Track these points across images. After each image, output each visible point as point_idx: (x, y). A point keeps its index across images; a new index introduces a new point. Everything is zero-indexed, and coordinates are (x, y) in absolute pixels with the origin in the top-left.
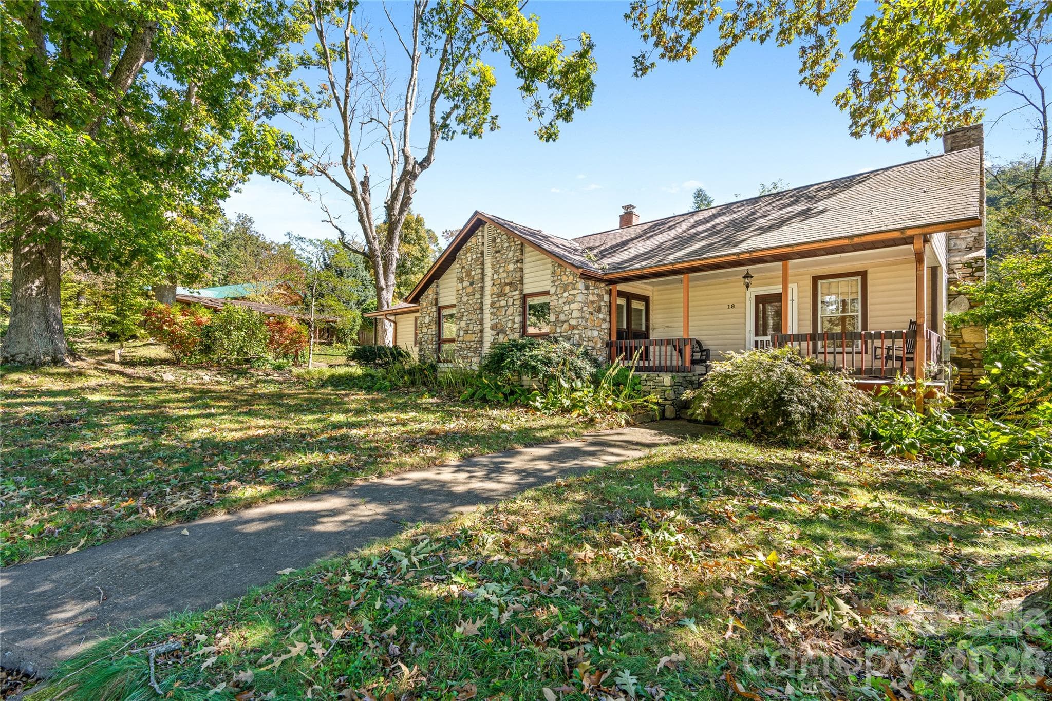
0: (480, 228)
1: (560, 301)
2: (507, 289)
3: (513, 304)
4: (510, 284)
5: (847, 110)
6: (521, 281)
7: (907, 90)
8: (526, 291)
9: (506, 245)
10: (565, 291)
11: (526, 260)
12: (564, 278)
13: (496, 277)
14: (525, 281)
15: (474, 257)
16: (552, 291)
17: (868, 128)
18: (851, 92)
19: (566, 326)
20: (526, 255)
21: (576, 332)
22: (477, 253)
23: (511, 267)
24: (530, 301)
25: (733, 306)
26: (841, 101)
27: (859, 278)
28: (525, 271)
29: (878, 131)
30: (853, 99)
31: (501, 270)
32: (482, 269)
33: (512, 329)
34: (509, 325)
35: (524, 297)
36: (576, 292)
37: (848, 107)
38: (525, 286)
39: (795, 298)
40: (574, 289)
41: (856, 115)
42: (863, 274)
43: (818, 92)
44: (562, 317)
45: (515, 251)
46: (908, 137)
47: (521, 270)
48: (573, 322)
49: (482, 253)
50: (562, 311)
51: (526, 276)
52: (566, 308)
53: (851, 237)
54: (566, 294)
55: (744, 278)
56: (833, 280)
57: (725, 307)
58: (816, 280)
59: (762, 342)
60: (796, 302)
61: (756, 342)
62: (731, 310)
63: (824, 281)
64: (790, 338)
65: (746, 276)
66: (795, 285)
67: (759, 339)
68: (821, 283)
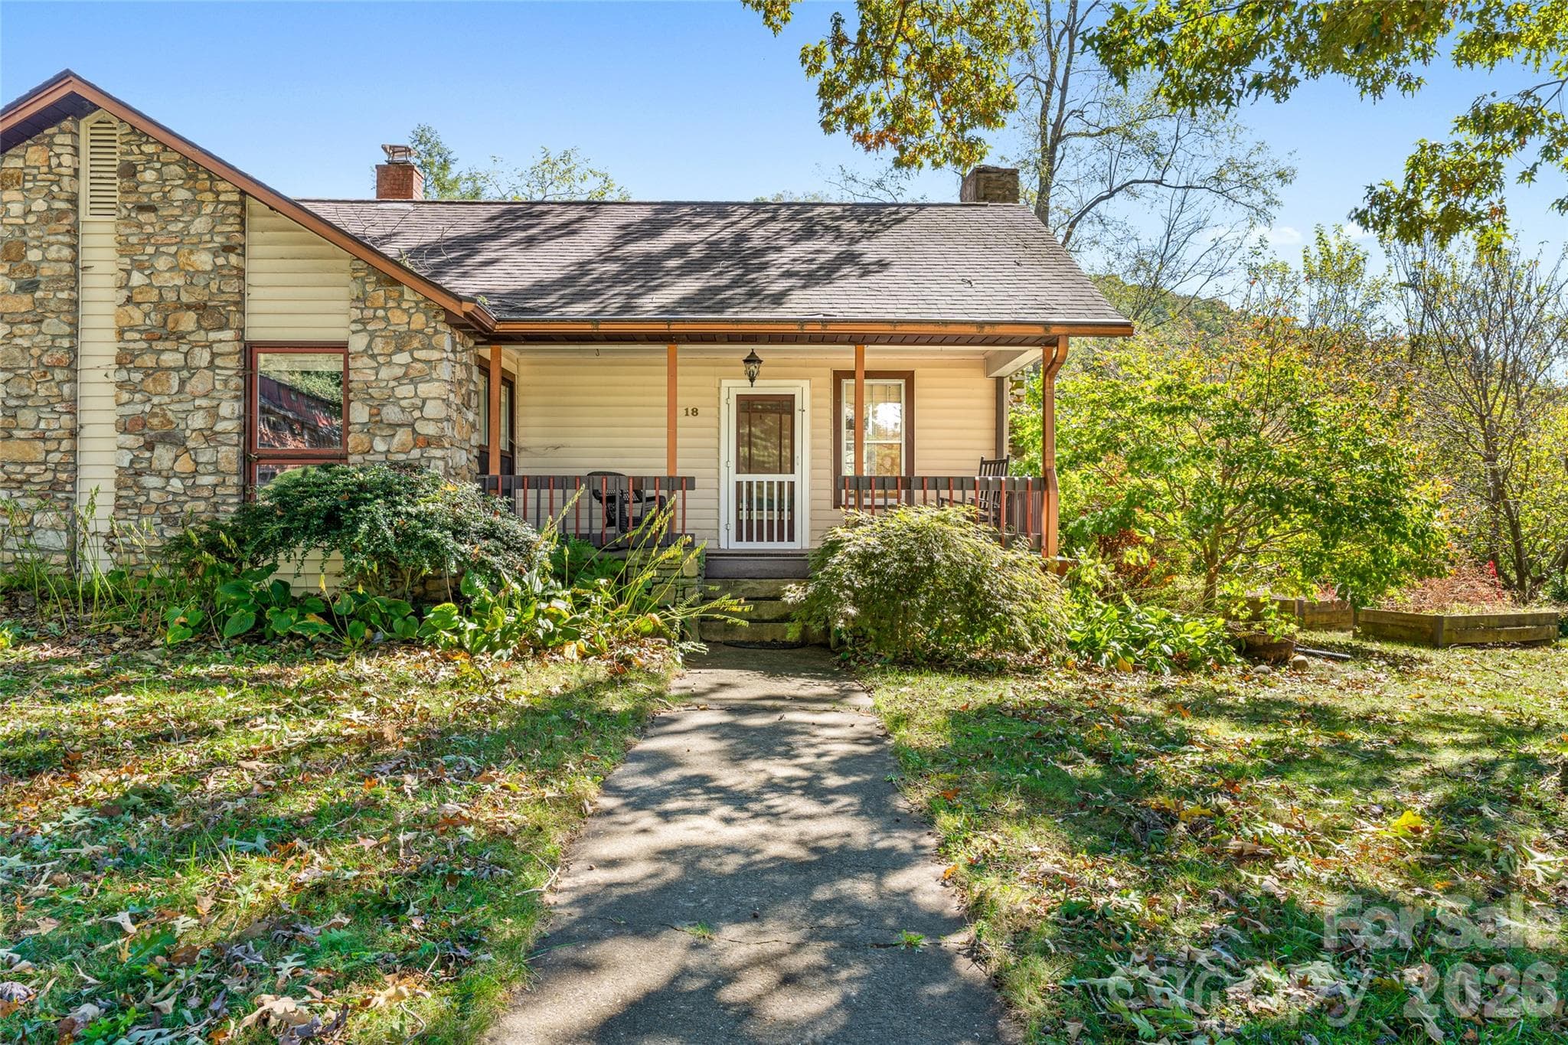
0: (67, 124)
1: (384, 373)
2: (188, 321)
3: (211, 366)
4: (201, 308)
5: (818, 79)
6: (240, 305)
7: (907, 79)
8: (252, 335)
9: (181, 194)
10: (400, 349)
11: (253, 250)
12: (398, 318)
13: (137, 279)
14: (250, 306)
15: (40, 205)
16: (358, 343)
17: (842, 120)
18: (827, 52)
19: (403, 436)
20: (254, 236)
21: (439, 453)
22: (51, 197)
23: (203, 260)
24: (271, 365)
25: (695, 412)
26: (811, 60)
27: (902, 382)
28: (250, 279)
29: (857, 129)
30: (829, 64)
31: (162, 263)
32: (74, 247)
33: (210, 436)
34: (198, 421)
35: (250, 351)
36: (435, 355)
37: (820, 75)
38: (250, 321)
39: (807, 407)
40: (430, 347)
41: (829, 90)
42: (909, 377)
43: (776, 29)
44: (391, 414)
45: (218, 218)
46: (897, 154)
47: (241, 273)
48: (428, 429)
49: (73, 200)
50: (391, 399)
51: (254, 293)
52: (405, 391)
53: (981, 324)
54: (403, 358)
55: (746, 361)
56: (867, 382)
57: (681, 411)
58: (839, 376)
59: (750, 484)
60: (807, 414)
61: (739, 484)
62: (691, 419)
63: (852, 381)
64: (870, 482)
65: (751, 360)
66: (805, 384)
67: (745, 478)
68: (848, 384)
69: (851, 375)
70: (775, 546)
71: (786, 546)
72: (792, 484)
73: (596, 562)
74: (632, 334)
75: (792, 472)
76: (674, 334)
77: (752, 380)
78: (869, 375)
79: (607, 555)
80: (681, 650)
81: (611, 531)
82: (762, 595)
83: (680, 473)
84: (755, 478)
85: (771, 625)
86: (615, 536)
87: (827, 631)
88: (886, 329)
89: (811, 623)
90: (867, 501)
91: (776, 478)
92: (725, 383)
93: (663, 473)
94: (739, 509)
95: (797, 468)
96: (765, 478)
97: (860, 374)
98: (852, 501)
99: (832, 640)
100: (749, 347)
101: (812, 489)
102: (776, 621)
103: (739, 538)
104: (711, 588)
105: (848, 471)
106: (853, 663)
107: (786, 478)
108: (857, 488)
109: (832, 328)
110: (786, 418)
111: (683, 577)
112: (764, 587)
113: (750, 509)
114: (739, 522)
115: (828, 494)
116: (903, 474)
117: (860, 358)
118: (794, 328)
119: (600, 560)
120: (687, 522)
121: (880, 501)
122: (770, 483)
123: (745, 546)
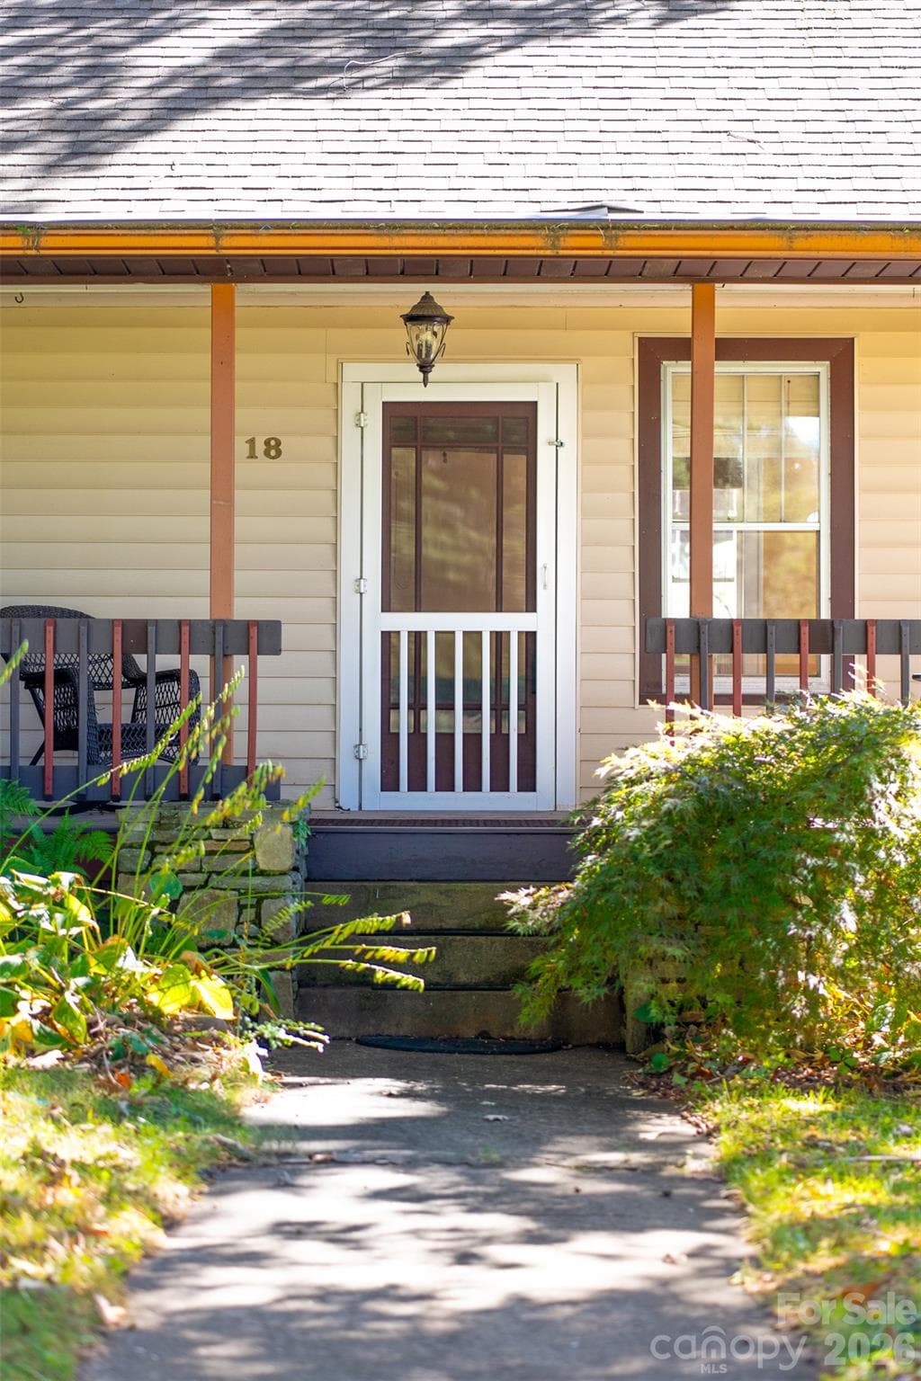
25: (274, 448)
27: (822, 368)
39: (569, 434)
42: (839, 354)
55: (411, 319)
56: (721, 367)
57: (241, 447)
58: (653, 353)
59: (418, 638)
60: (569, 455)
61: (388, 639)
62: (263, 466)
63: (684, 367)
64: (733, 637)
65: (422, 315)
66: (565, 374)
67: (405, 622)
68: (675, 372)
69: (680, 348)
70: (486, 801)
71: (513, 801)
72: (530, 639)
73: (39, 836)
74: (124, 260)
75: (531, 606)
76: (229, 259)
77: (425, 367)
78: (730, 349)
79: (67, 822)
80: (263, 1042)
81: (65, 759)
82: (451, 923)
83: (244, 609)
84: (431, 622)
85: (475, 995)
86: (75, 776)
87: (617, 1002)
88: (770, 246)
89: (577, 982)
90: (722, 685)
91: (487, 622)
92: (354, 372)
93: (199, 609)
94: (389, 705)
95: (543, 596)
96: (459, 622)
97: (703, 349)
98: (682, 684)
99: (631, 1033)
100: (420, 289)
101: (582, 651)
102: (490, 986)
103: (389, 782)
104: (328, 900)
105: (676, 604)
106: (677, 1079)
107: (513, 623)
108: (697, 651)
109: (631, 246)
110: (516, 463)
111: (258, 873)
112: (458, 904)
113: (418, 705)
114: (389, 739)
115: (626, 666)
116: (825, 614)
117: (703, 310)
118: (535, 245)
119: (48, 832)
120: (260, 738)
121: (754, 685)
122: (473, 638)
123: (405, 801)
